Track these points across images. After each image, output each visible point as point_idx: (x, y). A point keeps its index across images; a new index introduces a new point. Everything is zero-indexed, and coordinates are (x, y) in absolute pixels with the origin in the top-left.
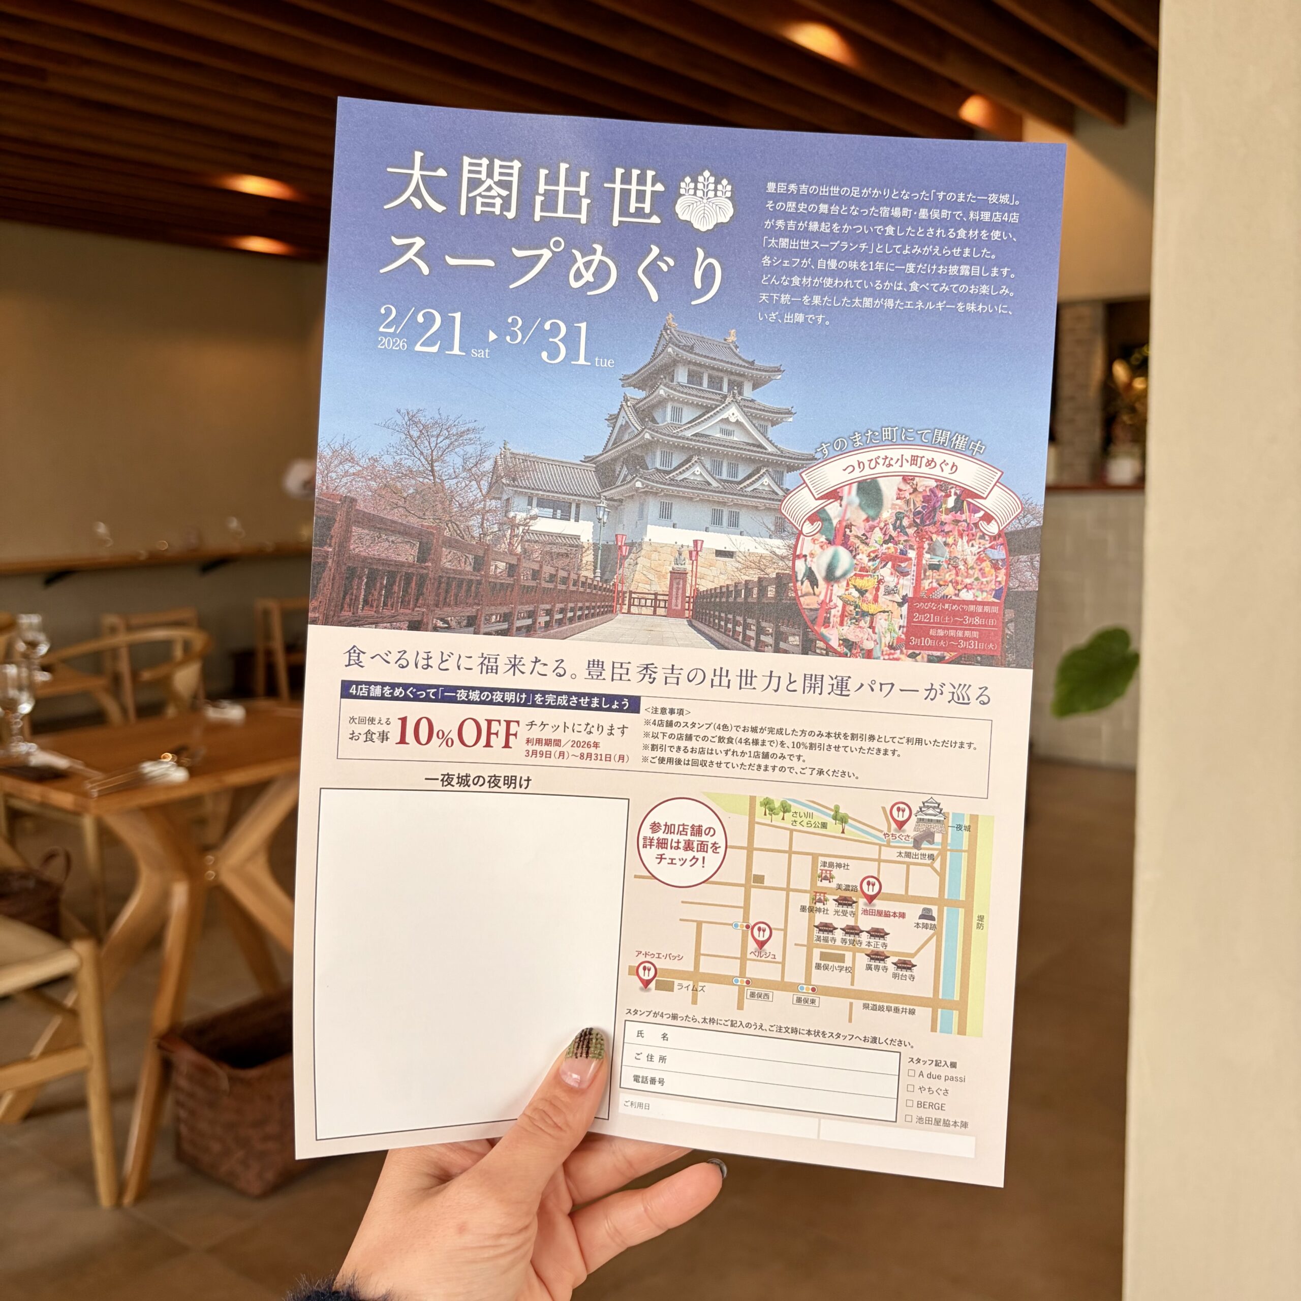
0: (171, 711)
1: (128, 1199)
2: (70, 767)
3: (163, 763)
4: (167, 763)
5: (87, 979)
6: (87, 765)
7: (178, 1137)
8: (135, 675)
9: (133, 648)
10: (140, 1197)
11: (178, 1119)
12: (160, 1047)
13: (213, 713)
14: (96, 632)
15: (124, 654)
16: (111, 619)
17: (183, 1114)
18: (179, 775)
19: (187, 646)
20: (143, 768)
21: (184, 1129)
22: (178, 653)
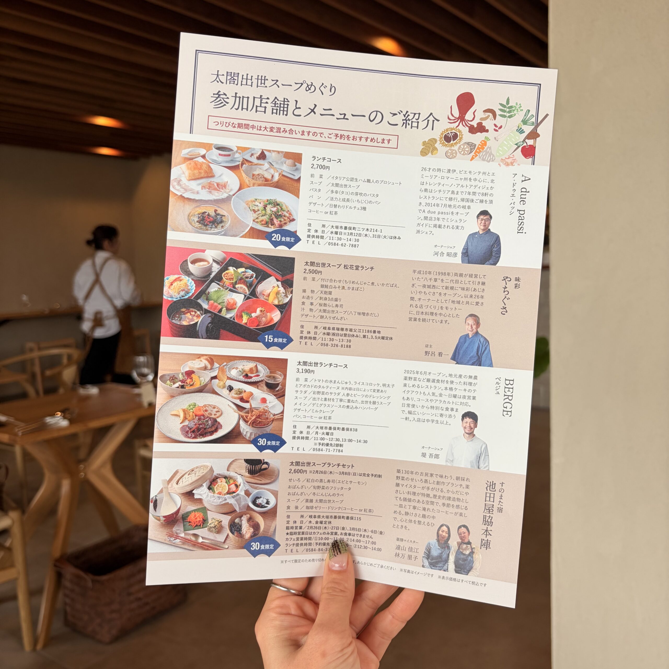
0: (61, 391)
1: (39, 646)
2: (7, 421)
3: (56, 417)
4: (58, 417)
5: (16, 531)
6: (16, 419)
7: (66, 613)
8: (43, 373)
9: (41, 359)
10: (45, 646)
11: (66, 604)
12: (55, 566)
13: (82, 391)
14: (22, 351)
15: (37, 362)
16: (30, 345)
17: (68, 601)
18: (64, 423)
19: (70, 357)
20: (47, 420)
21: (68, 609)
22: (65, 361)
